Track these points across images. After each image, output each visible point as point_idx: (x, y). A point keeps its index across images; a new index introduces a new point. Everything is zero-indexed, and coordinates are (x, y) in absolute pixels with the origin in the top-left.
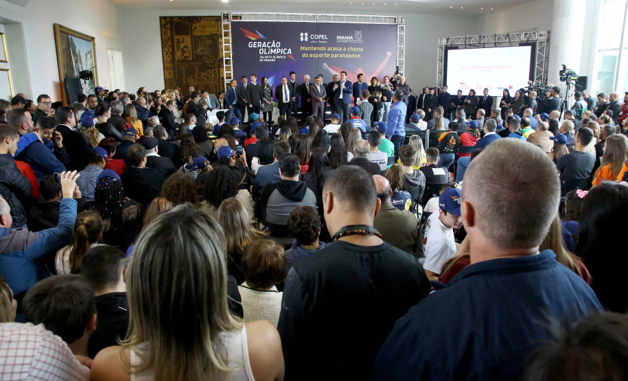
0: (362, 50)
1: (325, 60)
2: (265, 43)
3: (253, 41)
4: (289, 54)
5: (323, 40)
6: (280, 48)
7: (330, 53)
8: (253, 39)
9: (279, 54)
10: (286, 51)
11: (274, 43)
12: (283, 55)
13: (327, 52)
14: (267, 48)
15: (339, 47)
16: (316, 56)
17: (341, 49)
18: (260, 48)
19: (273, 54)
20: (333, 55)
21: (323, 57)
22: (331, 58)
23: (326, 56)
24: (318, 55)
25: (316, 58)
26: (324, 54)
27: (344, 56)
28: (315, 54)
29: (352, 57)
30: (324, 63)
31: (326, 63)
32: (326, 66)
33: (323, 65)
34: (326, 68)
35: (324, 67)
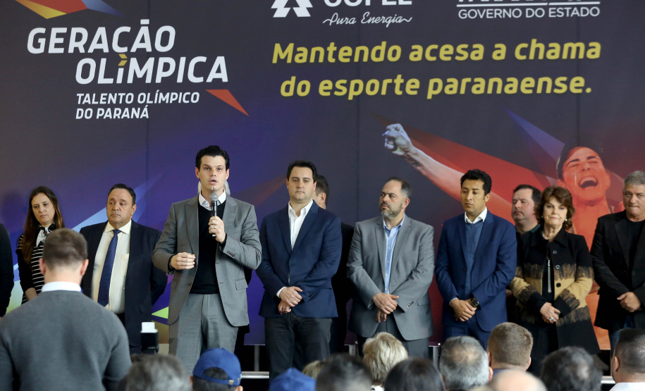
0: (595, 51)
1: (392, 107)
2: (101, 31)
3: (49, 24)
4: (217, 82)
5: (390, 11)
6: (174, 54)
7: (425, 71)
8: (50, 13)
9: (169, 84)
10: (202, 70)
11: (144, 31)
12: (187, 86)
13: (405, 68)
14: (113, 59)
15: (470, 41)
16: (351, 90)
17: (479, 52)
18: (77, 56)
19: (139, 85)
20: (439, 81)
21: (384, 92)
22: (429, 97)
23: (401, 89)
24: (360, 82)
25: (350, 98)
26: (390, 81)
27: (495, 84)
28: (344, 81)
29: (539, 91)
30: (391, 127)
31: (399, 126)
32: (399, 141)
33: (386, 133)
34: (401, 148)
35: (391, 143)
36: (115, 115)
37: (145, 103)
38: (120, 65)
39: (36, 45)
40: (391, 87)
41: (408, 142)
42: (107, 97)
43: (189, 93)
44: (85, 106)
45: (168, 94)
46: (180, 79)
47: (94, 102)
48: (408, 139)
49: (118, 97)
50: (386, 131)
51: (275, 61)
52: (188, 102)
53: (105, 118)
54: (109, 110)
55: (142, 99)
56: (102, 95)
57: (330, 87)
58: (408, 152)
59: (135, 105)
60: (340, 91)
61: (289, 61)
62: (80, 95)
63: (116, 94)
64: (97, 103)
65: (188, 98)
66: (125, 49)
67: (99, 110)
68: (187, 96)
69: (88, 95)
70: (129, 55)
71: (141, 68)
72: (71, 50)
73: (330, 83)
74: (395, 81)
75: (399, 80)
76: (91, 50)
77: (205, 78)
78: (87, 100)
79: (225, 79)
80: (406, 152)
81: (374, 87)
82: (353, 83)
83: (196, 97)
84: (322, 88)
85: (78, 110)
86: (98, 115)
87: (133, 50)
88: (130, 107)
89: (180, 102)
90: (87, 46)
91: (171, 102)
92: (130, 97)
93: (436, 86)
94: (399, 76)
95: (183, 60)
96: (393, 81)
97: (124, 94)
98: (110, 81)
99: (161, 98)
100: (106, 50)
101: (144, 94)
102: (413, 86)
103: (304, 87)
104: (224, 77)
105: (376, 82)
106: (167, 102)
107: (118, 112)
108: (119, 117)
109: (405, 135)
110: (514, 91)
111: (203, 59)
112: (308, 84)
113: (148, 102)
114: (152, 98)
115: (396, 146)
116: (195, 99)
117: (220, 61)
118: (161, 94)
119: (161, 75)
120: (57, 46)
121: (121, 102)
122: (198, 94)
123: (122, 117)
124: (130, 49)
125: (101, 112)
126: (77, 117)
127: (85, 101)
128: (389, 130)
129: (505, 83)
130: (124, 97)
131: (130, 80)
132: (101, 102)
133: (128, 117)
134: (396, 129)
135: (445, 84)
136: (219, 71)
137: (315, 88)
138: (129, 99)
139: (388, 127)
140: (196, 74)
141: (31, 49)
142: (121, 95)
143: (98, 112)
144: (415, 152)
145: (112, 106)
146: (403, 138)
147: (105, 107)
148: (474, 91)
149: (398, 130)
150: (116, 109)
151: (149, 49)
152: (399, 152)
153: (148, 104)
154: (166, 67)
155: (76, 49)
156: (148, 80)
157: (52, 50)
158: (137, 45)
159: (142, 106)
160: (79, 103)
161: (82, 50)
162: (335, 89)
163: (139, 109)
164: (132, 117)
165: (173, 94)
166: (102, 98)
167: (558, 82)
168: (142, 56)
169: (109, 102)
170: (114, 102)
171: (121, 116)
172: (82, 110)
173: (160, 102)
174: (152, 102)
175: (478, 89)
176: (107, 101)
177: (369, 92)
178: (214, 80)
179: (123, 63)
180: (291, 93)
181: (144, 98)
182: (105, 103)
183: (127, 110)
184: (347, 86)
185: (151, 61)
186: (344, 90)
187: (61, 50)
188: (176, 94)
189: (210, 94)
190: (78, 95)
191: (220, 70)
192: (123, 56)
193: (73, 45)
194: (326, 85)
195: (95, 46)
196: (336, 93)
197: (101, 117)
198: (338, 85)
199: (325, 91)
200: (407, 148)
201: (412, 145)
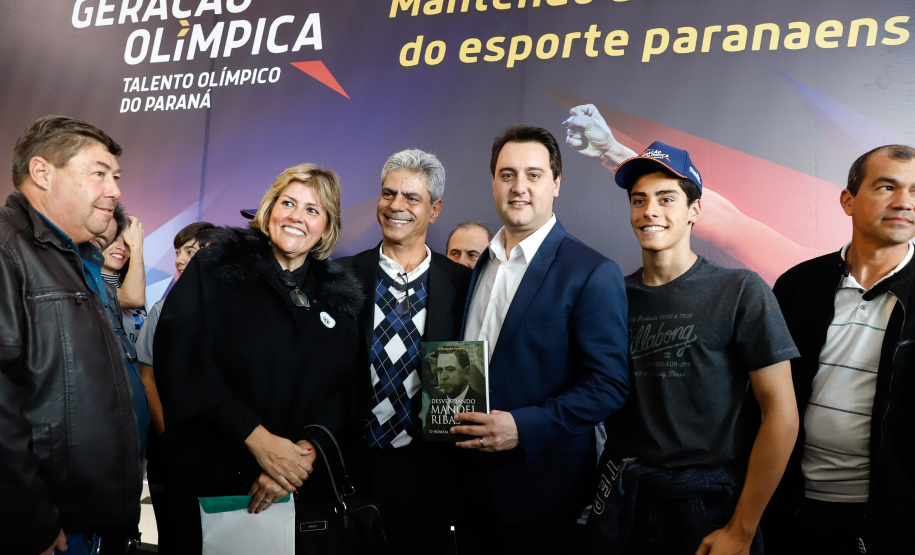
4: (307, 50)
6: (251, 15)
10: (287, 35)
16: (511, 51)
20: (664, 33)
21: (566, 54)
22: (646, 58)
23: (595, 49)
24: (527, 40)
25: (510, 64)
26: (577, 35)
27: (767, 34)
28: (501, 39)
29: (852, 42)
30: (578, 110)
31: (591, 107)
32: (589, 133)
33: (569, 120)
34: (594, 144)
35: (578, 136)
36: (168, 105)
37: (208, 87)
38: (180, 35)
39: (82, 17)
40: (580, 44)
41: (607, 135)
42: (160, 81)
43: (266, 69)
44: (132, 95)
45: (239, 71)
46: (256, 50)
47: (143, 89)
48: (608, 130)
49: (174, 80)
50: (569, 116)
51: (393, 14)
52: (264, 81)
53: (155, 109)
54: (161, 98)
55: (203, 82)
56: (155, 78)
57: (477, 49)
58: (607, 150)
59: (195, 90)
60: (495, 54)
61: (415, 12)
62: (127, 80)
63: (171, 76)
64: (147, 89)
65: (265, 76)
66: (188, 13)
67: (149, 99)
68: (264, 73)
69: (137, 80)
70: (192, 20)
71: (206, 38)
72: (122, 20)
73: (477, 43)
74: (587, 35)
75: (593, 33)
76: (145, 18)
77: (290, 47)
78: (135, 87)
79: (318, 46)
80: (604, 151)
81: (550, 46)
82: (515, 41)
83: (275, 74)
84: (464, 50)
85: (124, 100)
86: (148, 106)
87: (198, 13)
88: (187, 93)
89: (253, 82)
90: (141, 13)
91: (241, 83)
92: (189, 78)
93: (657, 40)
94: (593, 27)
95: (262, 22)
96: (583, 35)
97: (182, 75)
98: (166, 58)
99: (230, 77)
100: (164, 17)
101: (207, 74)
102: (616, 42)
103: (436, 50)
104: (317, 42)
105: (554, 39)
106: (236, 83)
107: (172, 100)
108: (172, 108)
109: (602, 122)
110: (803, 44)
111: (290, 19)
112: (442, 45)
113: (211, 85)
114: (217, 80)
115: (585, 142)
116: (274, 77)
117: (314, 20)
118: (229, 73)
119: (231, 44)
120: (106, 15)
121: (176, 87)
122: (278, 69)
123: (177, 108)
124: (193, 13)
125: (151, 102)
126: (122, 111)
127: (133, 88)
128: (575, 114)
129: (784, 32)
130: (181, 79)
131: (191, 56)
132: (153, 89)
133: (184, 108)
134: (586, 113)
135: (674, 36)
136: (310, 34)
137: (452, 52)
138: (187, 83)
139: (573, 110)
140: (278, 42)
141: (77, 23)
142: (178, 76)
143: (148, 102)
144: (618, 151)
145: (165, 93)
146: (599, 127)
147: (156, 94)
148: (727, 46)
149: (590, 116)
150: (170, 97)
151: (218, 11)
152: (590, 151)
153: (211, 88)
154: (239, 33)
155: (128, 18)
156: (214, 54)
157: (101, 22)
158: (203, 6)
159: (203, 91)
160: (126, 91)
161: (135, 19)
162: (485, 51)
163: (199, 95)
164: (189, 107)
165: (244, 71)
166: (154, 83)
167: (890, 25)
168: (208, 21)
169: (162, 88)
170: (168, 87)
171: (175, 106)
172: (128, 100)
173: (226, 84)
174: (216, 85)
175: (734, 43)
176: (159, 86)
177: (541, 54)
178: (303, 47)
179: (183, 33)
180: (415, 61)
181: (207, 79)
182: (157, 89)
183: (183, 97)
184: (506, 46)
185: (220, 26)
186: (501, 52)
187: (110, 21)
188: (249, 72)
189: (296, 69)
190: (125, 80)
191: (312, 33)
192: (185, 23)
193: (125, 11)
194: (471, 46)
195: (150, 12)
196: (487, 58)
197: (150, 109)
198: (490, 45)
199: (469, 55)
200: (605, 145)
201: (614, 140)
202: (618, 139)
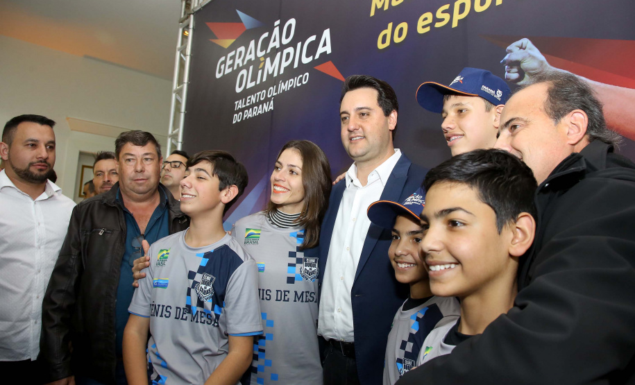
4: (321, 58)
6: (293, 44)
8: (228, 43)
10: (312, 49)
11: (276, 33)
12: (303, 68)
16: (455, 14)
19: (270, 80)
21: (499, 2)
25: (455, 24)
28: (447, 7)
30: (513, 47)
31: (526, 41)
32: (524, 65)
33: (506, 58)
34: (530, 74)
35: (515, 70)
36: (254, 113)
37: (272, 96)
38: (260, 67)
39: (220, 71)
41: (542, 62)
42: (250, 99)
43: (301, 76)
44: (238, 111)
45: (287, 82)
46: (296, 65)
47: (243, 106)
48: (542, 58)
49: (257, 96)
50: (506, 54)
51: (372, 14)
52: (300, 84)
53: (248, 118)
54: (251, 110)
55: (270, 93)
56: (248, 98)
57: (430, 21)
59: (266, 100)
60: (442, 20)
61: (386, 8)
62: (236, 103)
63: (255, 95)
64: (245, 106)
65: (301, 80)
66: (264, 53)
67: (245, 112)
69: (241, 101)
70: (266, 56)
71: (272, 65)
72: (235, 68)
73: (429, 15)
76: (245, 63)
77: (314, 56)
78: (240, 106)
79: (329, 51)
82: (457, 4)
83: (306, 78)
84: (421, 23)
86: (245, 116)
87: (269, 51)
88: (263, 103)
89: (295, 87)
90: (243, 61)
91: (289, 89)
95: (299, 45)
97: (260, 92)
98: (253, 84)
99: (283, 87)
100: (253, 58)
101: (272, 88)
103: (401, 30)
104: (328, 49)
106: (286, 90)
107: (255, 110)
108: (256, 115)
109: (536, 52)
111: (314, 38)
112: (405, 25)
113: (275, 94)
114: (277, 90)
115: (523, 73)
116: (305, 80)
117: (327, 34)
118: (283, 84)
119: (285, 64)
120: (229, 67)
121: (258, 101)
122: (308, 74)
124: (266, 51)
126: (234, 122)
128: (511, 51)
131: (265, 79)
132: (248, 105)
133: (261, 113)
134: (521, 48)
136: (325, 45)
137: (412, 28)
138: (263, 96)
139: (508, 48)
141: (218, 76)
142: (259, 94)
143: (245, 114)
145: (253, 106)
146: (533, 57)
147: (248, 108)
149: (524, 49)
150: (254, 108)
151: (278, 46)
153: (274, 96)
154: (288, 56)
157: (226, 71)
158: (271, 45)
159: (270, 100)
160: (236, 110)
161: (241, 65)
162: (436, 20)
163: (268, 103)
164: (263, 112)
165: (290, 80)
166: (248, 101)
168: (273, 54)
169: (251, 103)
170: (254, 102)
171: (257, 113)
172: (236, 115)
173: (281, 92)
177: (479, 9)
178: (321, 55)
179: (262, 64)
180: (388, 43)
181: (272, 92)
183: (261, 106)
184: (450, 11)
185: (279, 54)
186: (447, 17)
187: (230, 70)
188: (292, 80)
189: (317, 70)
191: (326, 43)
192: (262, 59)
193: (238, 61)
194: (426, 19)
195: (248, 57)
196: (438, 25)
197: (246, 118)
198: (439, 15)
199: (424, 27)
200: (540, 72)
201: (549, 66)
202: (552, 64)
